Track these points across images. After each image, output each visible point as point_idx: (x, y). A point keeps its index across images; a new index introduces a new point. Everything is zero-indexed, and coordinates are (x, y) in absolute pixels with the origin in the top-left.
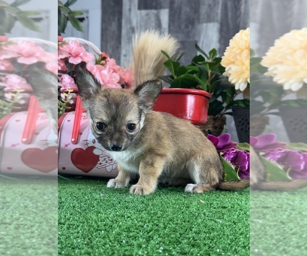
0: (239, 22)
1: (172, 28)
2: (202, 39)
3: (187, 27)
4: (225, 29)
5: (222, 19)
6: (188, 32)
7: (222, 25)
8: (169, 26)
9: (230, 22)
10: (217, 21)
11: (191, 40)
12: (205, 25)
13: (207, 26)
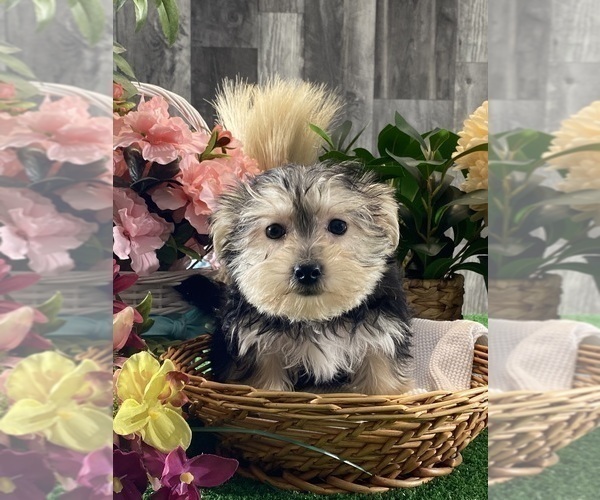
0: (343, 15)
1: (198, 18)
2: (266, 46)
3: (233, 17)
4: (313, 27)
5: (306, 7)
6: (236, 29)
7: (306, 18)
8: (193, 14)
9: (323, 14)
10: (296, 11)
11: (243, 46)
12: (271, 15)
13: (275, 19)
